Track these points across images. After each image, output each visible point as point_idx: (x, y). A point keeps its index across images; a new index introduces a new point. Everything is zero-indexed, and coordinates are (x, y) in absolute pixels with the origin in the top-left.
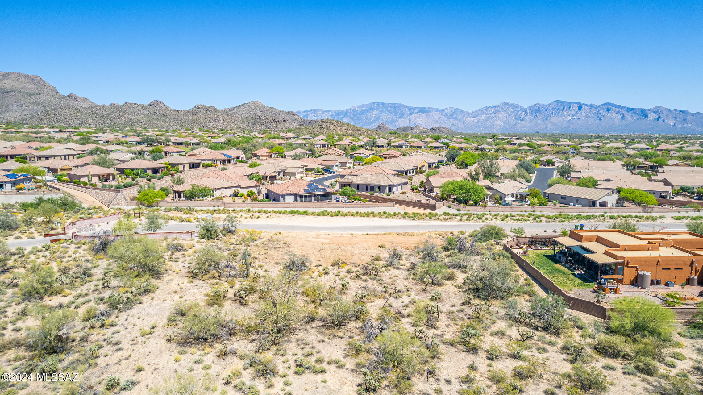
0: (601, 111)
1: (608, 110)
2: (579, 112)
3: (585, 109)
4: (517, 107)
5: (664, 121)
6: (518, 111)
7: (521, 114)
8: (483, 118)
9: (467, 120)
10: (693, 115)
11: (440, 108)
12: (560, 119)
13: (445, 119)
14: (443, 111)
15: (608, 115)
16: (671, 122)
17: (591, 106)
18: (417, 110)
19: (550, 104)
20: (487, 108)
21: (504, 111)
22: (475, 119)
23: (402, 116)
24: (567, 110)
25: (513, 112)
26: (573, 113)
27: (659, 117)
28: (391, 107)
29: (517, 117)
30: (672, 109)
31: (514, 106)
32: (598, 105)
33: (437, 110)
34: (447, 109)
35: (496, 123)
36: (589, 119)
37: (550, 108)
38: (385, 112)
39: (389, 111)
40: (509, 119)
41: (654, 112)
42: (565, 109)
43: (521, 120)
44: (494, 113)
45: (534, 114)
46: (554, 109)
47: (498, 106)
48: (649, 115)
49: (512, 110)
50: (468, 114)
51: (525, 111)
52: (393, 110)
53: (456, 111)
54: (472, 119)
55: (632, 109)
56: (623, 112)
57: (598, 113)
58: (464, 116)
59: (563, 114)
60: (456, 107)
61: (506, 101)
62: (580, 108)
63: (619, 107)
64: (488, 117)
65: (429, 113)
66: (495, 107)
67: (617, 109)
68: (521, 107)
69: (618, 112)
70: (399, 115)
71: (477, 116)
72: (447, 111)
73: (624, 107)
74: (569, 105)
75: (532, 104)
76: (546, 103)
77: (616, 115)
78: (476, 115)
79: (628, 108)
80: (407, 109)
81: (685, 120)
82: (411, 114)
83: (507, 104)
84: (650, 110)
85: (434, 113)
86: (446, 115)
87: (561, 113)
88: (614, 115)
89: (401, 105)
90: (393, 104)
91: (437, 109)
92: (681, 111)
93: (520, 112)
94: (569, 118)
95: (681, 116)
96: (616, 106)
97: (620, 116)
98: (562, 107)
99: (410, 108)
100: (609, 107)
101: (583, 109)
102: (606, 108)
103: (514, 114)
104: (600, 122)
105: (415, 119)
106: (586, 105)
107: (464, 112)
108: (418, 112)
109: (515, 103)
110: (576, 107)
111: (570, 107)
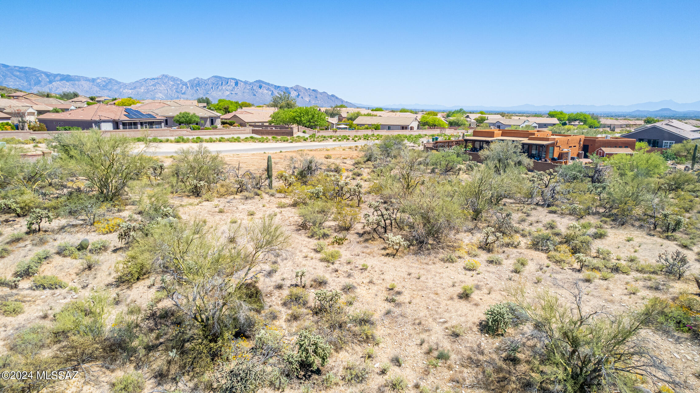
0: (255, 88)
1: (260, 87)
2: (236, 88)
3: (241, 85)
4: (177, 80)
5: (302, 97)
6: (178, 84)
7: (182, 88)
8: (142, 91)
9: (124, 91)
10: (321, 93)
11: (90, 76)
12: (220, 93)
13: (98, 89)
14: (93, 80)
15: (261, 91)
16: (307, 99)
17: (246, 83)
18: (58, 78)
19: (209, 79)
20: (146, 80)
21: (165, 84)
22: (134, 91)
23: (38, 83)
24: (225, 85)
25: (173, 85)
26: (231, 88)
27: (299, 95)
28: (19, 71)
29: (178, 90)
30: (307, 88)
31: (174, 79)
32: (251, 81)
33: (87, 80)
34: (98, 78)
35: (157, 96)
36: (245, 94)
37: (209, 82)
38: (10, 77)
39: (17, 76)
40: (170, 92)
41: (295, 90)
42: (224, 84)
43: (182, 94)
44: (154, 85)
45: (195, 88)
46: (214, 83)
47: (158, 79)
48: (292, 93)
49: (172, 83)
50: (125, 86)
51: (186, 84)
52: (23, 75)
53: (110, 81)
54: (130, 91)
55: (279, 87)
56: (272, 89)
57: (252, 89)
58: (121, 88)
59: (222, 89)
60: (110, 77)
61: (166, 74)
62: (236, 84)
63: (268, 84)
64: (148, 89)
65: (77, 82)
66: (154, 79)
67: (267, 86)
68: (181, 80)
69: (268, 89)
70: (32, 82)
71: (135, 88)
72: (99, 81)
73: (272, 85)
74: (226, 81)
75: (192, 78)
76: (205, 78)
77: (267, 92)
78: (134, 86)
79: (275, 86)
80: (43, 76)
81: (316, 97)
82: (50, 82)
83: (166, 76)
84: (292, 88)
85: (83, 82)
86: (98, 85)
87: (220, 87)
88: (265, 91)
89: (35, 70)
90: (22, 68)
91: (86, 78)
92: (313, 90)
93: (181, 86)
94: (228, 93)
95: (313, 94)
96: (266, 83)
97: (270, 93)
98: (220, 83)
99: (48, 75)
100: (260, 84)
101: (239, 85)
102: (258, 85)
103: (175, 87)
104: (255, 97)
105: (57, 88)
106: (242, 81)
107: (120, 83)
108: (61, 80)
109: (175, 76)
110: (233, 83)
111: (228, 83)
